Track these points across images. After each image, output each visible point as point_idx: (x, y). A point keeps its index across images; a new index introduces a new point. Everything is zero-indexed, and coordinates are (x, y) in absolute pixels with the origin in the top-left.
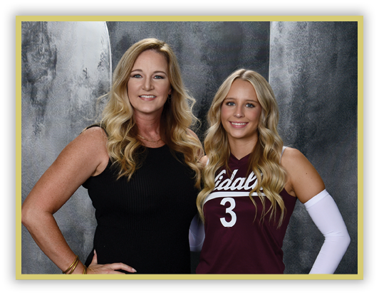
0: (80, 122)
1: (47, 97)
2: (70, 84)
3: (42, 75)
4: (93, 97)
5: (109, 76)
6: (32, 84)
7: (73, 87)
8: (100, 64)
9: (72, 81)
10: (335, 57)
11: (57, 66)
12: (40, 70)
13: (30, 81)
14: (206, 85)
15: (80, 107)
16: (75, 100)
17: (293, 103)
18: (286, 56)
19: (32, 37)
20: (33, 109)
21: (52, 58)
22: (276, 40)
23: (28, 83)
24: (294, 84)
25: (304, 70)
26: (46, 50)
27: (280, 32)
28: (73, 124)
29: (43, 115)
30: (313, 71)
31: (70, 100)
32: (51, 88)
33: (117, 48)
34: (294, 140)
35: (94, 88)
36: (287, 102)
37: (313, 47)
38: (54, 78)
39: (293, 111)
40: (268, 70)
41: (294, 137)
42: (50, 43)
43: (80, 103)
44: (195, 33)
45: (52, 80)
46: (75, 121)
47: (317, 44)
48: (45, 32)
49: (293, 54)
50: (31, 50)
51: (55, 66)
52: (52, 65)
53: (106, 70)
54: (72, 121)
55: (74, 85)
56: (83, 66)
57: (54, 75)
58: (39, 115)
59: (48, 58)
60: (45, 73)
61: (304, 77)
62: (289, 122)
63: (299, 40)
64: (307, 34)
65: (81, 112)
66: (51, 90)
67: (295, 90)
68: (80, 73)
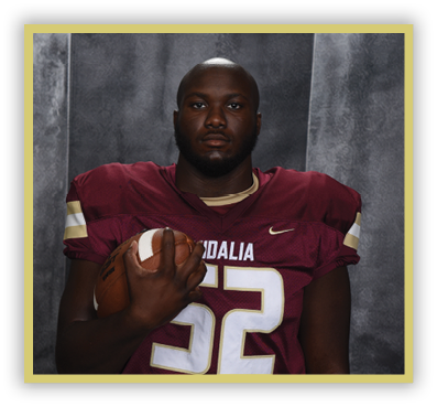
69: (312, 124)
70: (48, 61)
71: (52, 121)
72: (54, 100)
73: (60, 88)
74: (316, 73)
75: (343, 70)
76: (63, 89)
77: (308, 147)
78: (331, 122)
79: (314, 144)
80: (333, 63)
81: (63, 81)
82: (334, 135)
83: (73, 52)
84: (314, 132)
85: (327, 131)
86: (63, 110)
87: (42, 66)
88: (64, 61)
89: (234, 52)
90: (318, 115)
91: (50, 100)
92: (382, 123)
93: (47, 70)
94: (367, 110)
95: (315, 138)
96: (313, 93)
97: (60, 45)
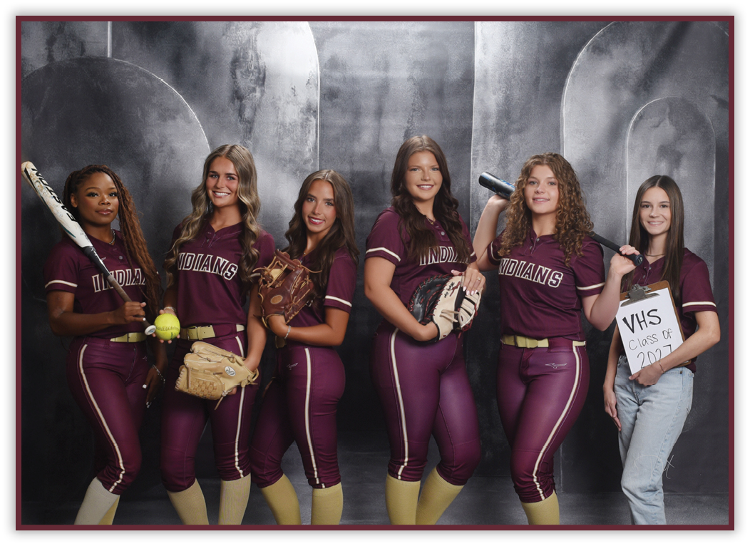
0: (287, 140)
1: (255, 115)
2: (278, 102)
3: (251, 92)
4: (301, 115)
5: (317, 95)
6: (241, 101)
7: (280, 104)
8: (308, 83)
9: (280, 99)
10: (537, 79)
11: (266, 83)
12: (249, 87)
13: (238, 98)
14: (413, 104)
15: (288, 125)
16: (283, 118)
17: (497, 124)
18: (490, 78)
19: (242, 54)
20: (241, 126)
21: (261, 76)
22: (481, 62)
23: (236, 100)
24: (498, 105)
25: (508, 92)
26: (255, 68)
27: (485, 54)
28: (281, 141)
29: (250, 132)
30: (517, 94)
31: (277, 118)
32: (259, 106)
33: (325, 67)
34: (497, 162)
35: (302, 106)
36: (491, 124)
37: (517, 69)
38: (262, 95)
39: (497, 132)
40: (473, 92)
41: (497, 157)
42: (260, 60)
43: (288, 120)
44: (402, 53)
45: (261, 98)
46: (283, 139)
47: (521, 67)
48: (255, 50)
49: (497, 76)
50: (240, 67)
51: (263, 84)
52: (261, 82)
53: (314, 88)
54: (280, 138)
55: (282, 102)
56: (292, 84)
57: (263, 92)
58: (246, 132)
59: (257, 75)
60: (254, 90)
61: (508, 99)
62: (492, 142)
63: (503, 62)
64: (511, 57)
65: (289, 130)
66: (259, 107)
67: (499, 111)
68: (289, 91)
69: (473, 154)
70: (305, 117)
71: (308, 155)
72: (308, 142)
73: (313, 135)
74: (475, 123)
75: (492, 121)
76: (315, 135)
77: (471, 169)
78: (485, 153)
79: (475, 167)
80: (486, 116)
81: (314, 130)
82: (487, 161)
83: (321, 111)
84: (475, 159)
85: (483, 159)
86: (315, 148)
87: (301, 121)
88: (315, 117)
89: (423, 109)
90: (477, 149)
91: (306, 142)
92: (518, 154)
93: (305, 123)
94: (508, 145)
95: (475, 163)
96: (474, 135)
97: (312, 106)
